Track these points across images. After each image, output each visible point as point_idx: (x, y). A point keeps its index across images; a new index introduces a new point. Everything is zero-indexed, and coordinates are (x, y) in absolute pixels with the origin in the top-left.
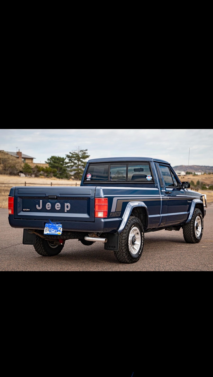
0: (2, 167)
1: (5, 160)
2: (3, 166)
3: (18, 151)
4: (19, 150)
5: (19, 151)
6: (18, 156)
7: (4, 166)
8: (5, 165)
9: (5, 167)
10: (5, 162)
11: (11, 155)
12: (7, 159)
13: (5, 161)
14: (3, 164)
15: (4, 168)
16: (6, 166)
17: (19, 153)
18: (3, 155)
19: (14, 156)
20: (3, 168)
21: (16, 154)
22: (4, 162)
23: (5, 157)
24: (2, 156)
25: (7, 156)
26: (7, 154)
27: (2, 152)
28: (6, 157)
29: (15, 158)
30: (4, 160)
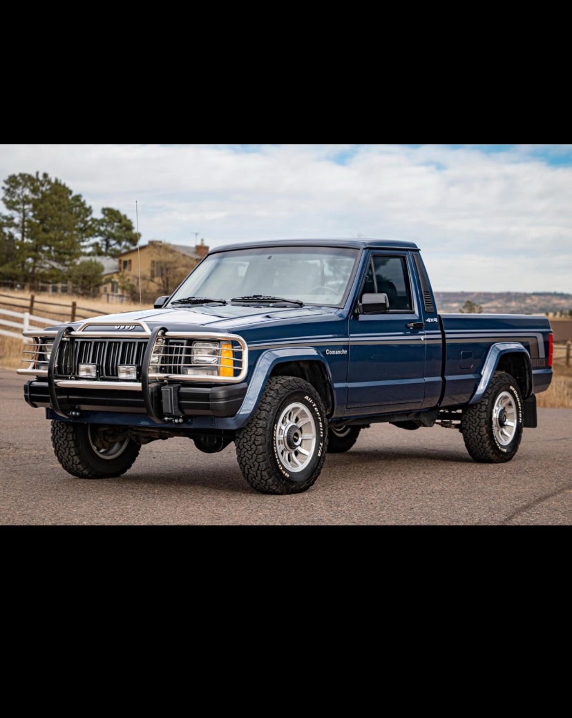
0: (159, 285)
1: (168, 266)
2: (161, 282)
3: (199, 243)
4: (202, 240)
5: (202, 244)
6: (199, 257)
7: (164, 282)
8: (167, 279)
9: (168, 285)
10: (168, 272)
11: (184, 255)
12: (171, 263)
13: (167, 269)
14: (162, 275)
15: (164, 286)
16: (169, 283)
17: (202, 250)
18: (161, 253)
19: (191, 259)
20: (162, 288)
21: (195, 250)
22: (164, 272)
23: (167, 259)
24: (159, 254)
25: (174, 256)
26: (172, 251)
27: (161, 247)
28: (170, 257)
29: (192, 262)
30: (165, 265)
